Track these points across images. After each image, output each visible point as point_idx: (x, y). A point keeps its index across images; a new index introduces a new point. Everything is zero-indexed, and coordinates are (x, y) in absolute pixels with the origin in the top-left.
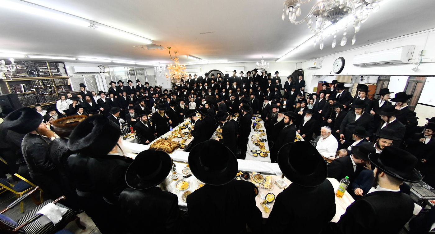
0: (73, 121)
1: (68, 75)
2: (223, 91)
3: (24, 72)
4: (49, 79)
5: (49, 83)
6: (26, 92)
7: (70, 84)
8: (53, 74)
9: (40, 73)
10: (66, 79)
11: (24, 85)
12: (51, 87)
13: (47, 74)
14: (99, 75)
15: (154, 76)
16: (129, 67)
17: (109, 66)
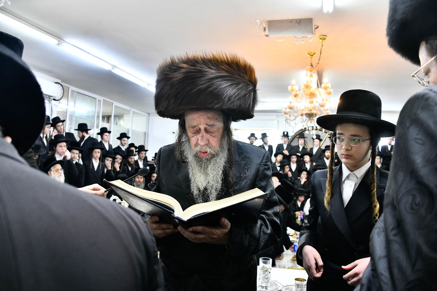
14: (49, 103)
15: (145, 134)
16: (104, 100)
17: (72, 88)
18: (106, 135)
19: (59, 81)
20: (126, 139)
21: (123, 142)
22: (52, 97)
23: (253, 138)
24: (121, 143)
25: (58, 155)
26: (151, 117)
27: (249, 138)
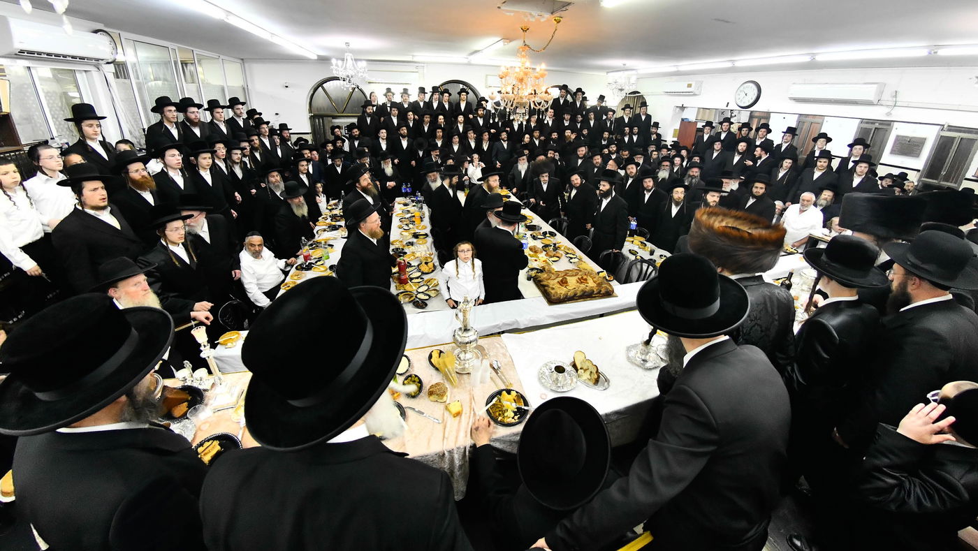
2: (503, 137)
14: (97, 70)
15: (244, 89)
16: (179, 47)
17: (124, 35)
18: (219, 112)
19: (101, 26)
20: (240, 106)
21: (238, 112)
22: (102, 60)
23: (390, 94)
24: (235, 113)
25: (172, 170)
26: (246, 65)
27: (385, 95)
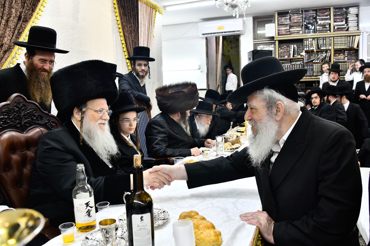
0: (176, 90)
1: (360, 29)
3: (298, 26)
4: (326, 37)
5: (325, 43)
6: (294, 57)
7: (358, 46)
8: (336, 28)
9: (318, 27)
10: (353, 36)
11: (295, 46)
12: (326, 51)
13: (326, 28)
